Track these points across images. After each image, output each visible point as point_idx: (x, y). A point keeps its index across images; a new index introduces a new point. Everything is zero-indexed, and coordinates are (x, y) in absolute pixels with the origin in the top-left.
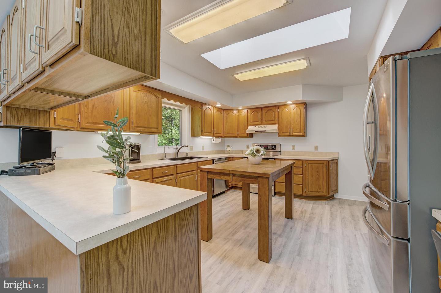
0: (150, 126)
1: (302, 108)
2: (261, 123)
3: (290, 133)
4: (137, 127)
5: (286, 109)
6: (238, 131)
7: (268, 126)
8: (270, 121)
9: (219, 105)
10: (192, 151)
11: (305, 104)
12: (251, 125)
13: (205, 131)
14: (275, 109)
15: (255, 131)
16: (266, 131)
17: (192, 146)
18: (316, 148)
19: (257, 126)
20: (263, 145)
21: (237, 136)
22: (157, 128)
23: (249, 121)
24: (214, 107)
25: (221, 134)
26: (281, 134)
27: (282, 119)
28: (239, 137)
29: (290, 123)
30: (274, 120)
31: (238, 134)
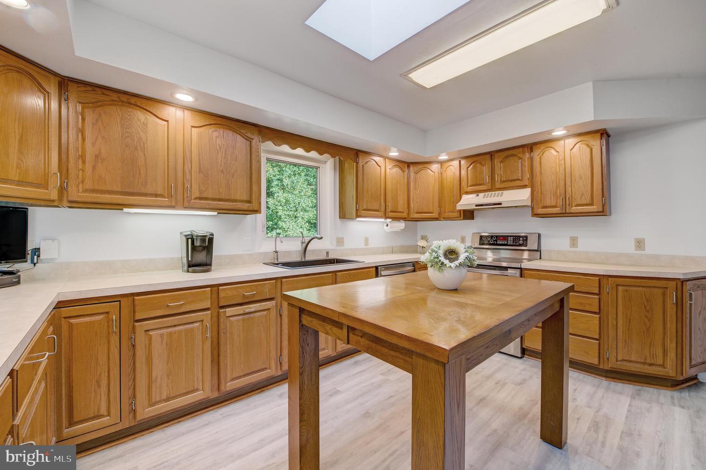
0: (233, 198)
1: (596, 144)
2: (490, 188)
3: (564, 205)
4: (200, 198)
5: (553, 151)
6: (440, 206)
7: (505, 192)
8: (511, 181)
9: (394, 154)
10: (341, 248)
11: (604, 134)
12: (467, 193)
13: (365, 208)
14: (524, 153)
15: (477, 206)
16: (500, 204)
17: (340, 236)
18: (640, 244)
19: (481, 195)
20: (497, 236)
21: (437, 217)
22: (249, 202)
23: (464, 184)
24: (386, 158)
25: (403, 212)
26: (538, 210)
27: (541, 174)
28: (444, 218)
29: (562, 183)
30: (522, 178)
31: (439, 214)
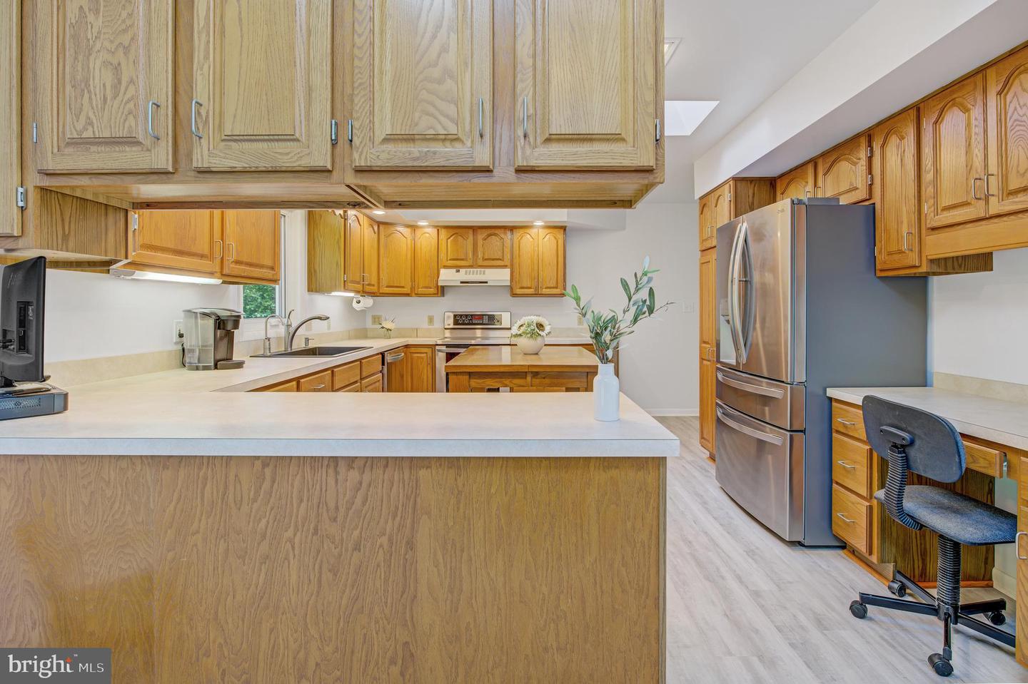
1: (560, 235)
2: (471, 264)
3: (537, 288)
5: (528, 236)
6: (413, 280)
7: (488, 271)
8: (493, 260)
11: (564, 228)
12: (445, 267)
14: (505, 234)
15: (462, 282)
16: (486, 282)
18: (580, 320)
19: (463, 271)
20: (471, 315)
21: (409, 292)
23: (442, 256)
24: (364, 214)
25: (373, 285)
26: (513, 291)
27: (519, 256)
28: (416, 294)
29: (536, 268)
30: (503, 257)
31: (412, 288)
